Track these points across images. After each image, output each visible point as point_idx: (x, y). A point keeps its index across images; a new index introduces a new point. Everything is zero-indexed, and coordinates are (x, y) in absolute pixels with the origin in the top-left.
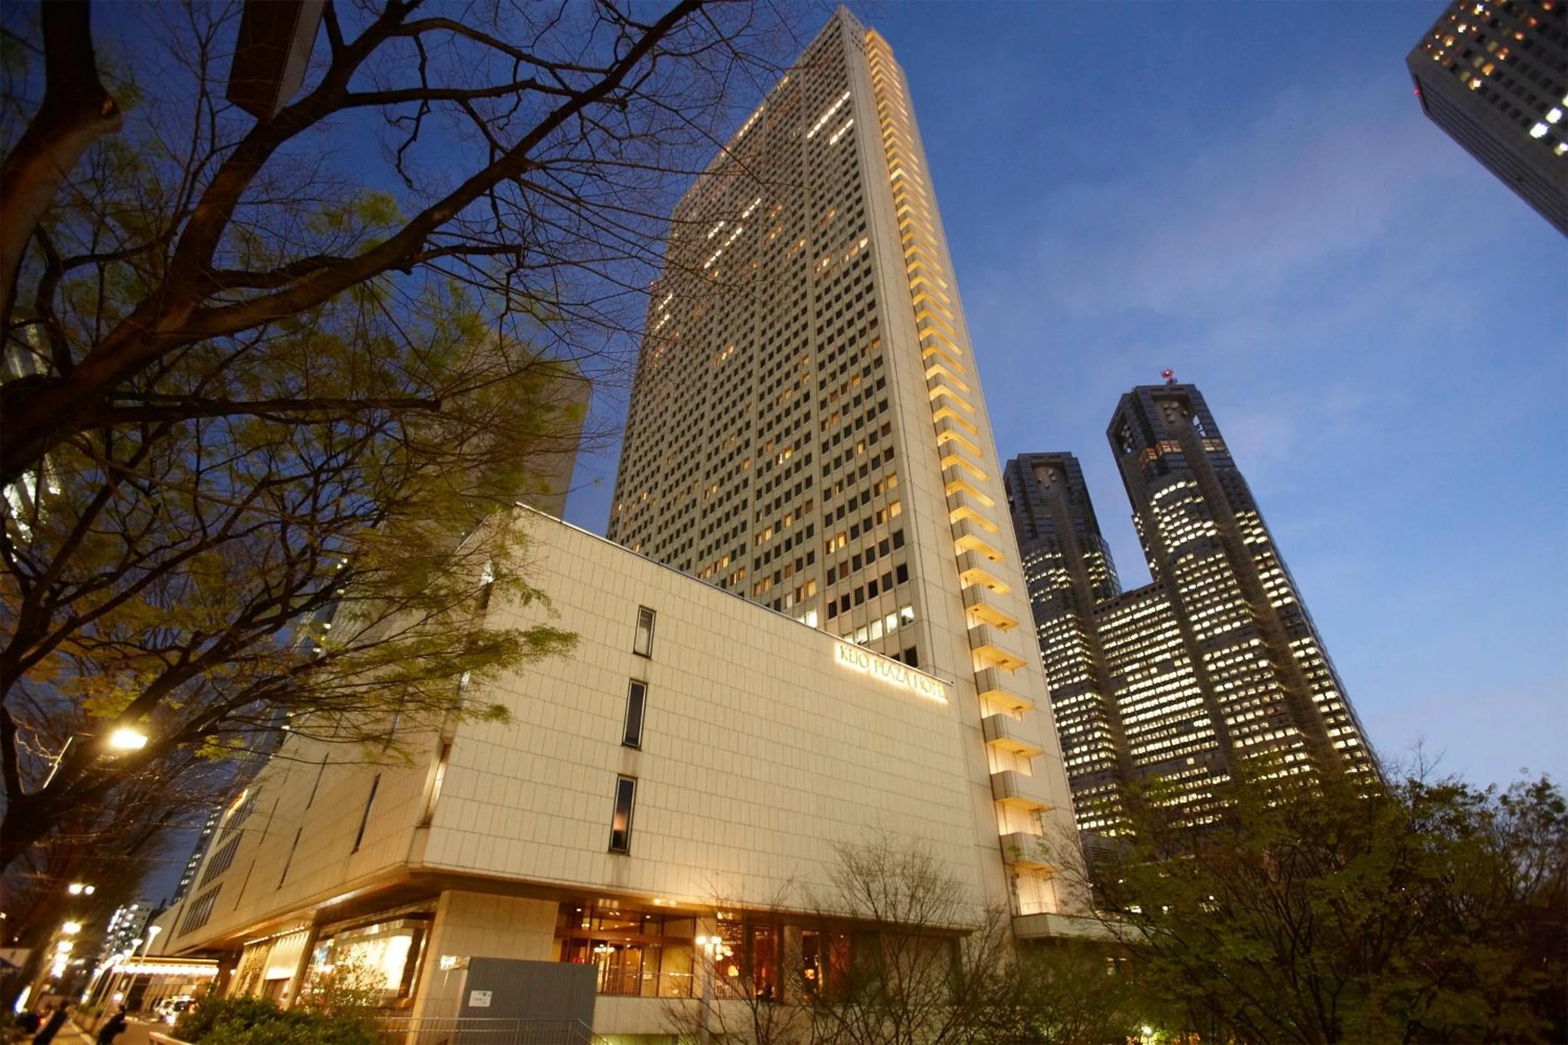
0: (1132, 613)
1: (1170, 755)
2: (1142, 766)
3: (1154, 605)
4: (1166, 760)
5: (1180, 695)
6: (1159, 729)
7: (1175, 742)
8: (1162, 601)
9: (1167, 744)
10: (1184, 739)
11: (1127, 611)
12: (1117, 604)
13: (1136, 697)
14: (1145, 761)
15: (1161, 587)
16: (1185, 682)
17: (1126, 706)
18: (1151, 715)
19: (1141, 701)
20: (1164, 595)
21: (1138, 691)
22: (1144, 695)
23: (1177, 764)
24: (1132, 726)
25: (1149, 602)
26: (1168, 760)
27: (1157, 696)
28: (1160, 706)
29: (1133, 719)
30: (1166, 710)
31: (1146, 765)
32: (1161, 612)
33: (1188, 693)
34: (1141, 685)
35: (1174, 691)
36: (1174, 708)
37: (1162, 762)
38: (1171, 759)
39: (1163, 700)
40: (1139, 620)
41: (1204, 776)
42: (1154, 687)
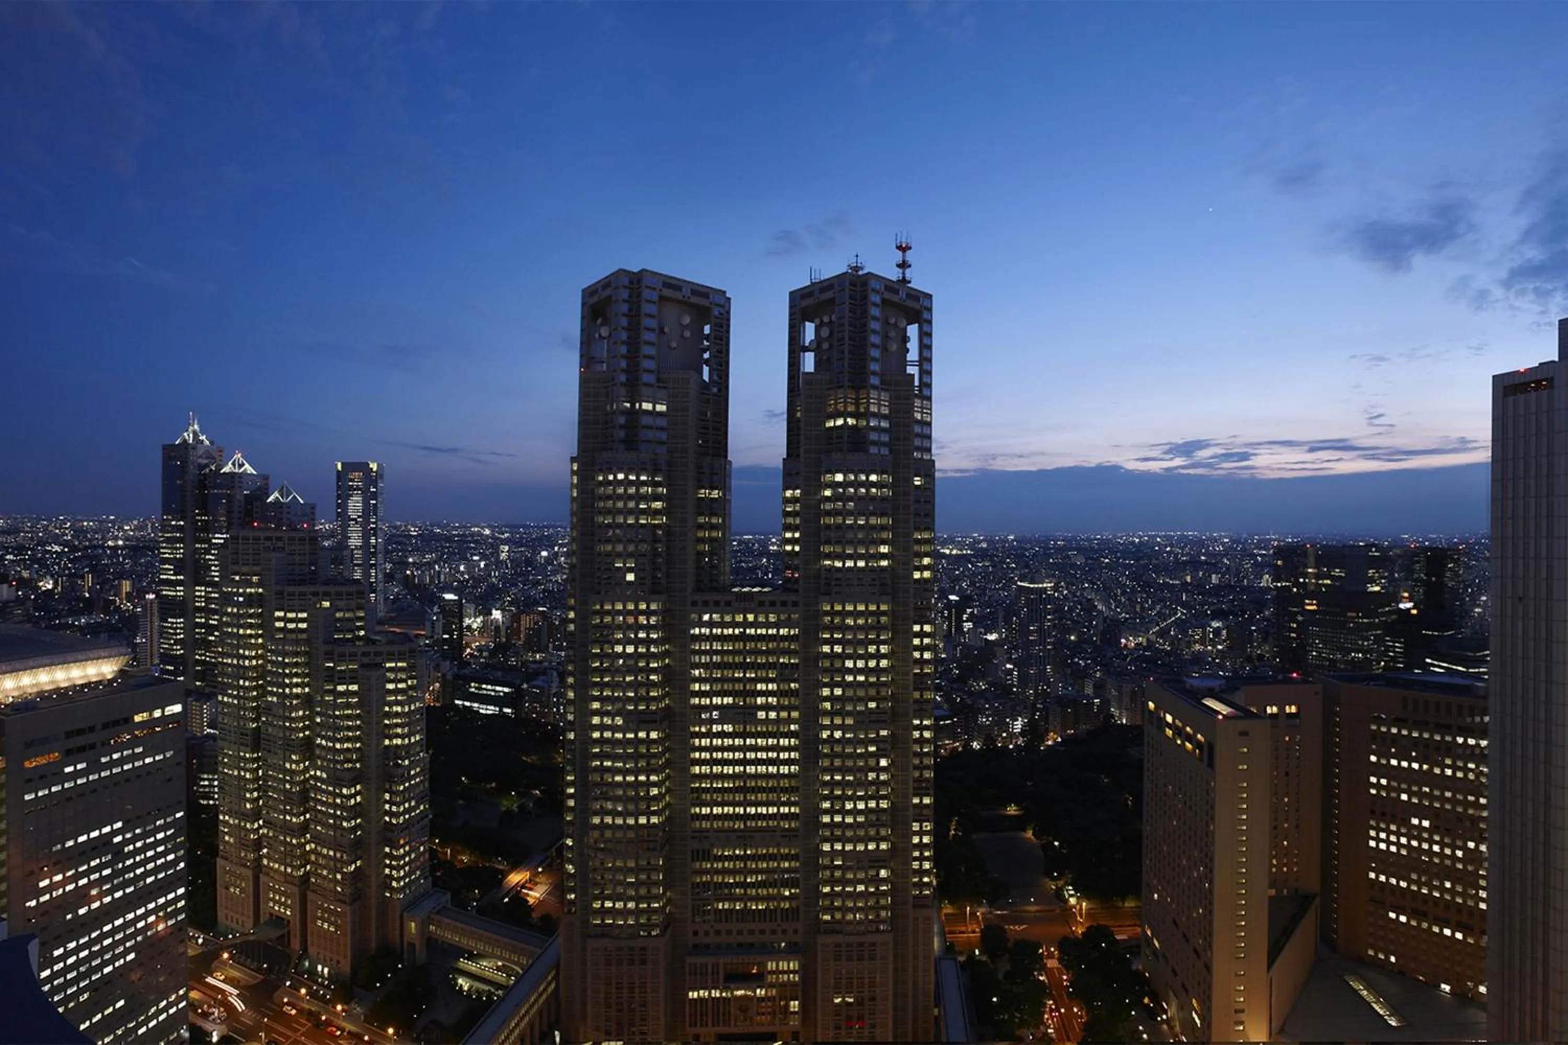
0: (745, 624)
1: (739, 825)
2: (701, 831)
3: (777, 625)
4: (734, 831)
5: (773, 755)
6: (738, 790)
7: (752, 810)
8: (789, 624)
9: (740, 810)
11: (739, 618)
12: (728, 604)
13: (717, 742)
14: (705, 824)
15: (795, 604)
16: (784, 742)
17: (701, 749)
18: (729, 770)
19: (722, 749)
20: (795, 616)
21: (722, 735)
22: (728, 742)
23: (745, 837)
24: (701, 777)
25: (772, 618)
26: (736, 831)
27: (744, 749)
28: (744, 762)
29: (705, 769)
30: (751, 769)
31: (707, 830)
32: (784, 639)
33: (784, 756)
34: (728, 728)
35: (767, 749)
36: (762, 769)
37: (727, 831)
38: (739, 830)
39: (751, 755)
40: (751, 638)
41: (772, 857)
42: (744, 735)
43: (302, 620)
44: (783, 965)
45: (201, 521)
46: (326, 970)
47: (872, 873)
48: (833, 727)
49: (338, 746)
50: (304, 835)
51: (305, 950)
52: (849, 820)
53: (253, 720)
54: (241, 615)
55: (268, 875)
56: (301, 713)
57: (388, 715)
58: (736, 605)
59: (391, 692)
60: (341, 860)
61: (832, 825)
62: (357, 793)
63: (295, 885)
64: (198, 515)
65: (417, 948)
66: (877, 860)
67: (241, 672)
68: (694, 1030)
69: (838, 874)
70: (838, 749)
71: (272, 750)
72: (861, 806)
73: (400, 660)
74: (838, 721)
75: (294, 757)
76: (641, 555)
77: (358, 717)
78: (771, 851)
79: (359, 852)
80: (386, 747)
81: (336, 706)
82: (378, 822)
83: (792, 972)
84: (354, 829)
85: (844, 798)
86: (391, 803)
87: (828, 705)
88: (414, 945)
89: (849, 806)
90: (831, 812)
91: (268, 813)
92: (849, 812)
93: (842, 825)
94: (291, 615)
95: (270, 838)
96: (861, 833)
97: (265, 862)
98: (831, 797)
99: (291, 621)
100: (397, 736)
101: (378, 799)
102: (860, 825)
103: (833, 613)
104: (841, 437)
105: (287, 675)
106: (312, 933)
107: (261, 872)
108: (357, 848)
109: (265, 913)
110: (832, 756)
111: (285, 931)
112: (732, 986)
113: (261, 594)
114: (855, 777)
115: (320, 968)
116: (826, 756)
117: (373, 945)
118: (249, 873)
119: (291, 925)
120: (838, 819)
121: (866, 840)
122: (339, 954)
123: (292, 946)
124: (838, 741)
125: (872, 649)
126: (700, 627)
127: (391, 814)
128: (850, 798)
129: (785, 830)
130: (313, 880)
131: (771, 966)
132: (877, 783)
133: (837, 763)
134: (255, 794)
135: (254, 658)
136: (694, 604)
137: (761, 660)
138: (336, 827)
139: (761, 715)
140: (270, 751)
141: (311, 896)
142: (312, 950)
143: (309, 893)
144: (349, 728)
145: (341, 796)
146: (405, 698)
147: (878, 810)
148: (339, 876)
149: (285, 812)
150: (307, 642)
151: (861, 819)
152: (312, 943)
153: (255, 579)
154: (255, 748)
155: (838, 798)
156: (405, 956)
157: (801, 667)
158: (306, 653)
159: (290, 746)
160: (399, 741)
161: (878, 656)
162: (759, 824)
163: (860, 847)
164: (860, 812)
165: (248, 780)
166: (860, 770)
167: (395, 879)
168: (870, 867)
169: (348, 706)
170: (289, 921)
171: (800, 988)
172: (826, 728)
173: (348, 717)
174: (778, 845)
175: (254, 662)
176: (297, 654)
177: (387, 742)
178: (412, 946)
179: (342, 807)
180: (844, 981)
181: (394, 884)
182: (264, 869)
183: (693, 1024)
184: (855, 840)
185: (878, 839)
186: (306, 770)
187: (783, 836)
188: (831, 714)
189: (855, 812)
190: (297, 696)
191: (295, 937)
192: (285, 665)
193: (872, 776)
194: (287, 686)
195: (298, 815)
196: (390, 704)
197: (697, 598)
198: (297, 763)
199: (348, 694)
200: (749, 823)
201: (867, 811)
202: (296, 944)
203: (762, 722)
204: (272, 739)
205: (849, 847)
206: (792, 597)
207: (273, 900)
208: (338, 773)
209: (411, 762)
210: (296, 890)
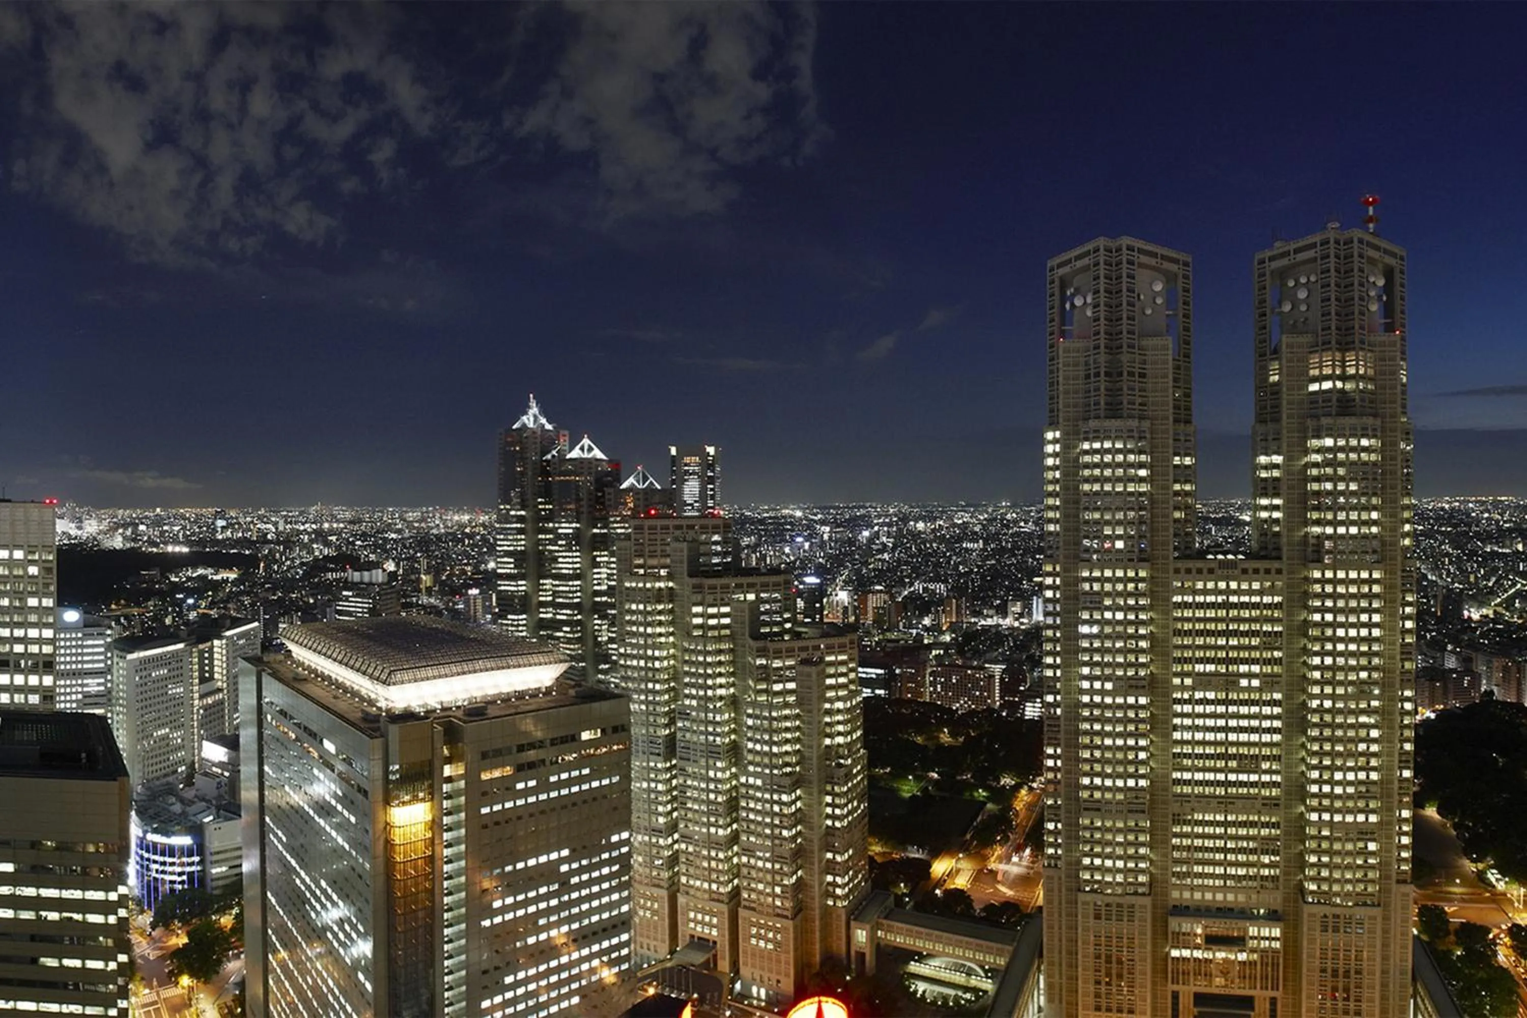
0: (1228, 592)
1: (1220, 791)
2: (1182, 795)
3: (1261, 593)
4: (1215, 797)
5: (1255, 723)
6: (1219, 757)
7: (1232, 777)
8: (1272, 592)
9: (1221, 777)
10: (1243, 777)
11: (1222, 585)
12: (1211, 571)
13: (1199, 709)
14: (1187, 790)
15: (1279, 572)
16: (1267, 710)
17: (1183, 715)
18: (1210, 736)
19: (1204, 716)
20: (1279, 584)
21: (1204, 702)
22: (1210, 709)
23: (1226, 803)
24: (1183, 742)
25: (1256, 586)
26: (1216, 797)
27: (1225, 716)
28: (1226, 729)
29: (1187, 736)
30: (1232, 737)
31: (1188, 796)
32: (1269, 606)
33: (1266, 724)
34: (1211, 695)
35: (1249, 717)
36: (1244, 737)
37: (1207, 797)
38: (1220, 797)
39: (1233, 723)
40: (1235, 606)
41: (1253, 824)
42: (1227, 702)
43: (725, 615)
44: (1265, 932)
45: (544, 510)
46: (763, 992)
47: (1361, 845)
48: (1322, 696)
49: (775, 749)
50: (731, 847)
51: (737, 972)
52: (1338, 790)
53: (666, 726)
54: (649, 613)
55: (687, 893)
56: (726, 716)
57: (829, 712)
58: (1220, 572)
59: (831, 687)
60: (780, 872)
61: (1320, 795)
62: (798, 798)
63: (722, 902)
64: (541, 503)
65: (868, 958)
66: (1364, 833)
67: (650, 675)
68: (1175, 987)
69: (1325, 845)
70: (1328, 718)
71: (692, 758)
72: (1351, 776)
73: (841, 653)
74: (1328, 690)
75: (719, 764)
76: (1129, 523)
77: (797, 716)
78: (1251, 818)
79: (799, 861)
80: (827, 747)
81: (771, 707)
82: (821, 827)
83: (1273, 939)
84: (793, 838)
85: (1333, 768)
86: (833, 805)
87: (1317, 675)
88: (863, 954)
89: (1338, 776)
90: (1320, 782)
91: (686, 826)
92: (1339, 783)
93: (1331, 796)
94: (712, 610)
95: (691, 854)
96: (1350, 804)
97: (684, 880)
98: (1320, 767)
99: (713, 616)
100: (840, 734)
101: (820, 803)
102: (1350, 797)
103: (1323, 581)
104: (1330, 401)
105: (709, 676)
106: (745, 952)
107: (678, 891)
108: (799, 856)
109: (684, 936)
110: (1322, 725)
111: (710, 955)
112: (1214, 947)
113: (671, 588)
114: (1345, 747)
115: (754, 990)
116: (1315, 725)
117: (818, 958)
118: (664, 893)
119: (718, 946)
120: (1326, 789)
121: (1354, 811)
122: (779, 973)
123: (719, 969)
124: (1328, 711)
125: (1364, 618)
126: (1183, 595)
127: (834, 817)
128: (1339, 769)
129: (1265, 798)
130: (746, 896)
131: (1253, 931)
132: (1368, 755)
133: (1327, 732)
134: (669, 807)
135: (665, 658)
136: (1177, 571)
137: (1244, 627)
138: (773, 837)
139: (1244, 683)
140: (689, 760)
141: (742, 913)
142: (744, 971)
143: (740, 909)
144: (787, 730)
145: (780, 803)
146: (846, 692)
147: (1367, 782)
148: (778, 890)
149: (709, 825)
150: (731, 638)
151: (1350, 790)
152: (746, 964)
153: (663, 572)
154: (668, 757)
155: (1327, 768)
156: (853, 966)
157: (1284, 635)
158: (731, 651)
159: (712, 752)
160: (840, 740)
161: (1370, 625)
162: (1240, 791)
163: (1349, 818)
164: (1350, 783)
165: (660, 792)
166: (1351, 740)
167: (839, 886)
168: (1359, 840)
169: (786, 705)
170: (715, 943)
171: (1281, 955)
172: (1315, 697)
173: (786, 718)
174: (1259, 813)
175: (665, 663)
176: (720, 652)
177: (828, 741)
178: (861, 956)
179: (781, 815)
180: (1330, 953)
181: (839, 891)
182: (682, 888)
183: (1175, 981)
184: (1344, 811)
185: (1367, 811)
186: (735, 776)
187: (1264, 805)
188: (1322, 683)
189: (1344, 783)
190: (721, 698)
191: (724, 959)
192: (707, 665)
193: (1362, 747)
194: (710, 687)
195: (724, 827)
196: (831, 701)
197: (1179, 565)
198: (723, 770)
199: (785, 692)
200: (1229, 790)
201: (1357, 783)
202: (724, 965)
203: (1244, 690)
204: (691, 746)
205: (1338, 818)
206: (1276, 565)
207: (695, 920)
208: (775, 780)
209: (854, 760)
210: (724, 908)
